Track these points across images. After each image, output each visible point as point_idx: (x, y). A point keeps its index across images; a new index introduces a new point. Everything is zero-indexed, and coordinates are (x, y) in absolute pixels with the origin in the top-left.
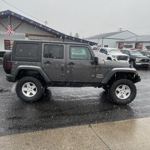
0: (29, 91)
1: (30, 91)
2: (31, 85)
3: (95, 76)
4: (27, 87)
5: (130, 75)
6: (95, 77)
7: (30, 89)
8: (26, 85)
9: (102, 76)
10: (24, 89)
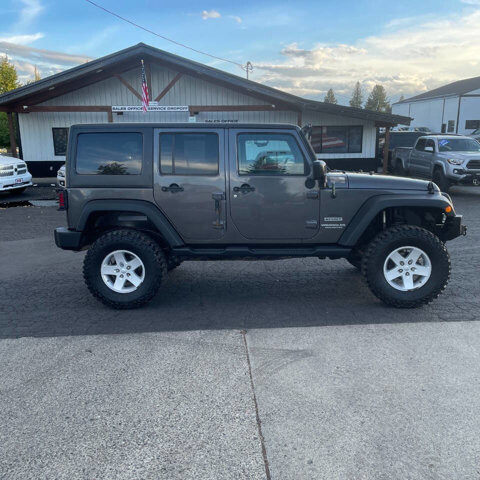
0: (122, 276)
1: (125, 275)
2: (128, 258)
3: (319, 223)
4: (115, 263)
5: (429, 217)
6: (318, 227)
7: (124, 269)
8: (113, 256)
9: (339, 223)
10: (106, 270)
